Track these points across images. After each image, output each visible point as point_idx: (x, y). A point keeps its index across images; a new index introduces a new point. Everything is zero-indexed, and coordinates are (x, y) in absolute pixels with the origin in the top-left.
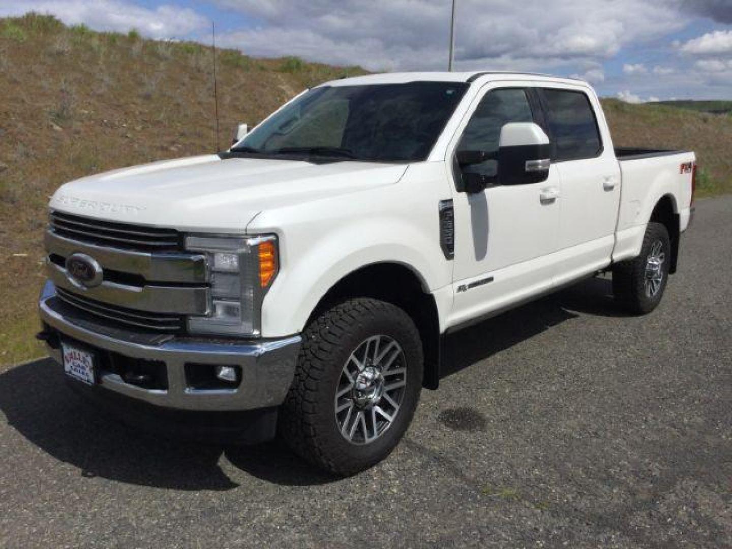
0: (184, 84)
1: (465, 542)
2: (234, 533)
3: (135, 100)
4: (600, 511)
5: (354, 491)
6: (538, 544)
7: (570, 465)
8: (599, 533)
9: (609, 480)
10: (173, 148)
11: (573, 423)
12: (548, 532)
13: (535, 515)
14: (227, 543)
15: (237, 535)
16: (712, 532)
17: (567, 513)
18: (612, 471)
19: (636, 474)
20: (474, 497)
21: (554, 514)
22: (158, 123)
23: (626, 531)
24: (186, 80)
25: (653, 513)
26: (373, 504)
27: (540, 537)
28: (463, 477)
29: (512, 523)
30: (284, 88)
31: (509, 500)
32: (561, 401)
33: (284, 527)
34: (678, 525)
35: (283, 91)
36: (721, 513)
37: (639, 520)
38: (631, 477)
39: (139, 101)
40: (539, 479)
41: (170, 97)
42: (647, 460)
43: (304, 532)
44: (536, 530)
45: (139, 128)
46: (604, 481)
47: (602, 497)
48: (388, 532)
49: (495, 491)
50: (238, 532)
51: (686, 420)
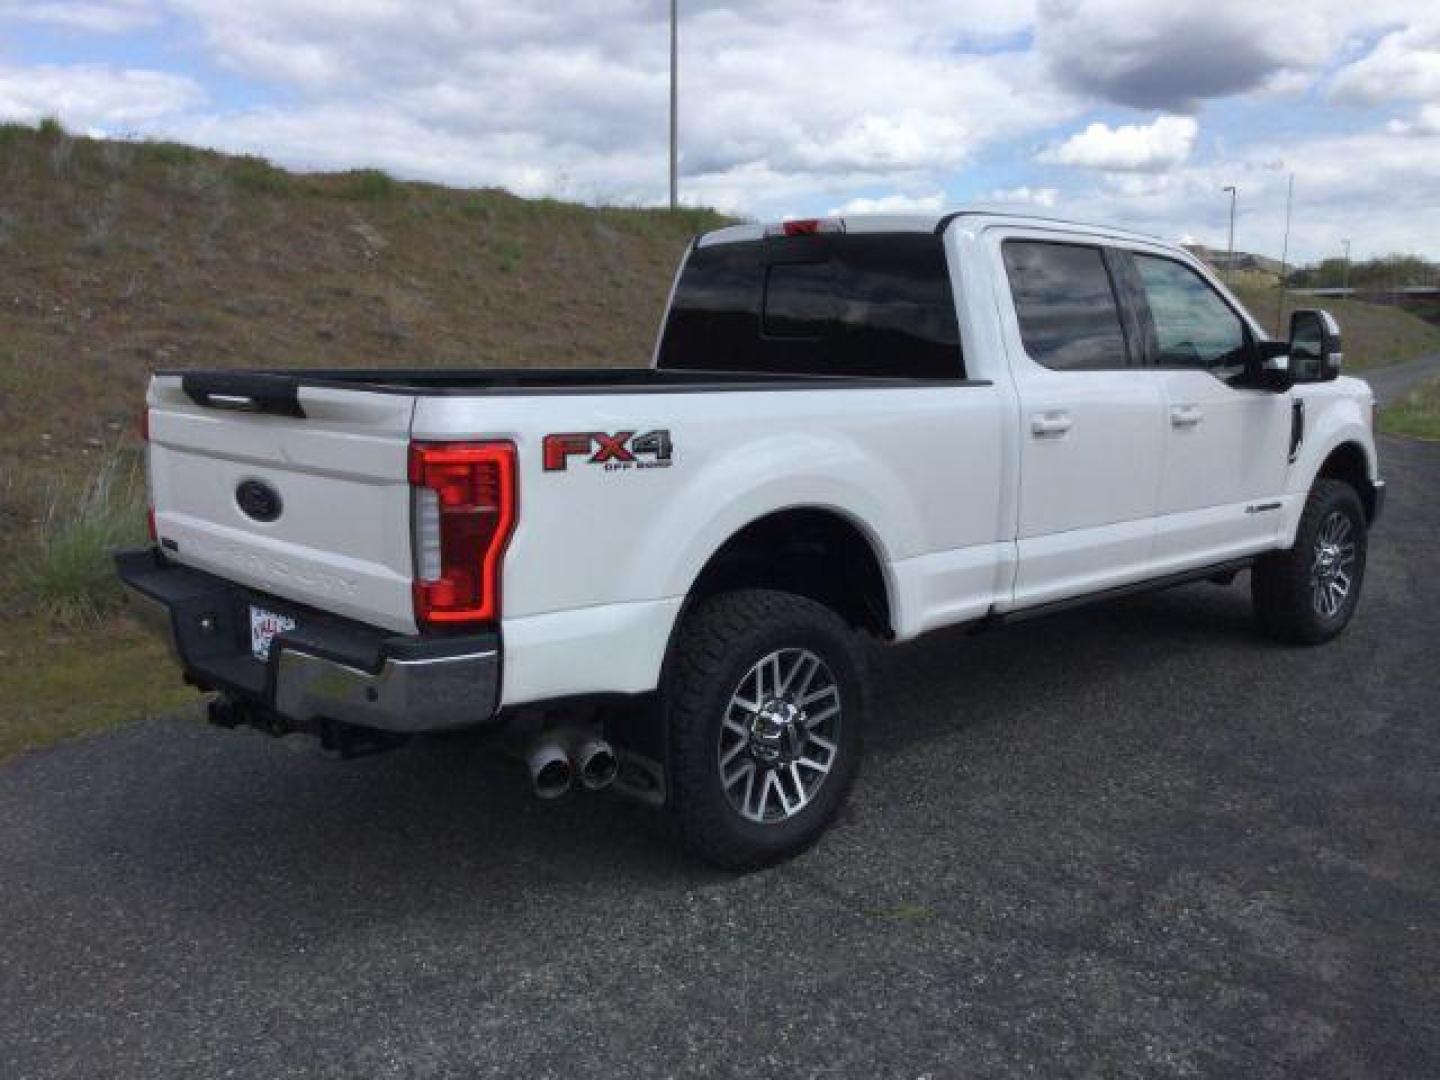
0: (163, 225)
1: (865, 988)
2: (481, 1012)
3: (69, 257)
4: (1061, 927)
5: (664, 933)
6: (976, 981)
7: (1000, 863)
8: (1066, 956)
9: (1065, 880)
10: (160, 353)
11: (992, 799)
12: (988, 962)
13: (961, 940)
14: (473, 1027)
15: (487, 1015)
16: (1231, 941)
17: (1012, 933)
18: (1068, 867)
19: (1105, 869)
20: (861, 922)
21: (991, 935)
22: (120, 304)
23: (1104, 950)
24: (167, 217)
25: (1141, 922)
26: (702, 948)
27: (978, 969)
28: (836, 895)
29: (931, 954)
30: (360, 229)
31: (918, 923)
32: (966, 768)
33: (563, 995)
34: (1180, 935)
35: (360, 237)
36: (1241, 913)
37: (1119, 932)
38: (1098, 874)
39: (80, 259)
40: (957, 888)
41: (141, 252)
42: (1118, 848)
43: (599, 999)
44: (969, 960)
45: (87, 313)
46: (1057, 882)
47: (1058, 905)
48: (738, 985)
49: (892, 912)
50: (488, 1010)
51: (1167, 784)
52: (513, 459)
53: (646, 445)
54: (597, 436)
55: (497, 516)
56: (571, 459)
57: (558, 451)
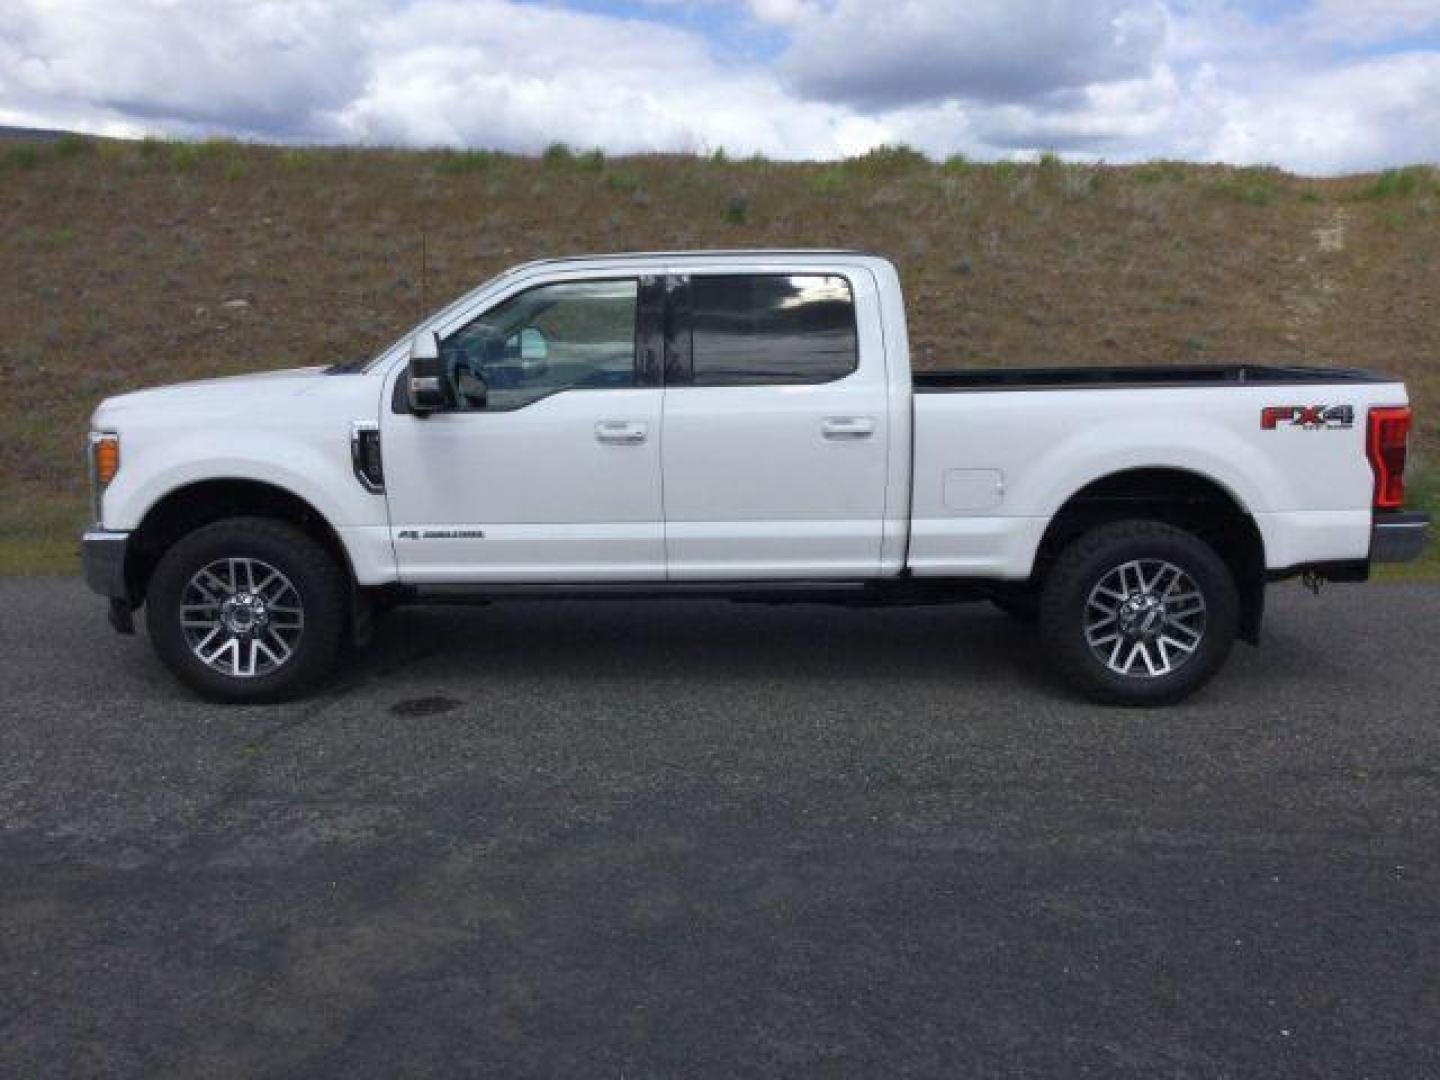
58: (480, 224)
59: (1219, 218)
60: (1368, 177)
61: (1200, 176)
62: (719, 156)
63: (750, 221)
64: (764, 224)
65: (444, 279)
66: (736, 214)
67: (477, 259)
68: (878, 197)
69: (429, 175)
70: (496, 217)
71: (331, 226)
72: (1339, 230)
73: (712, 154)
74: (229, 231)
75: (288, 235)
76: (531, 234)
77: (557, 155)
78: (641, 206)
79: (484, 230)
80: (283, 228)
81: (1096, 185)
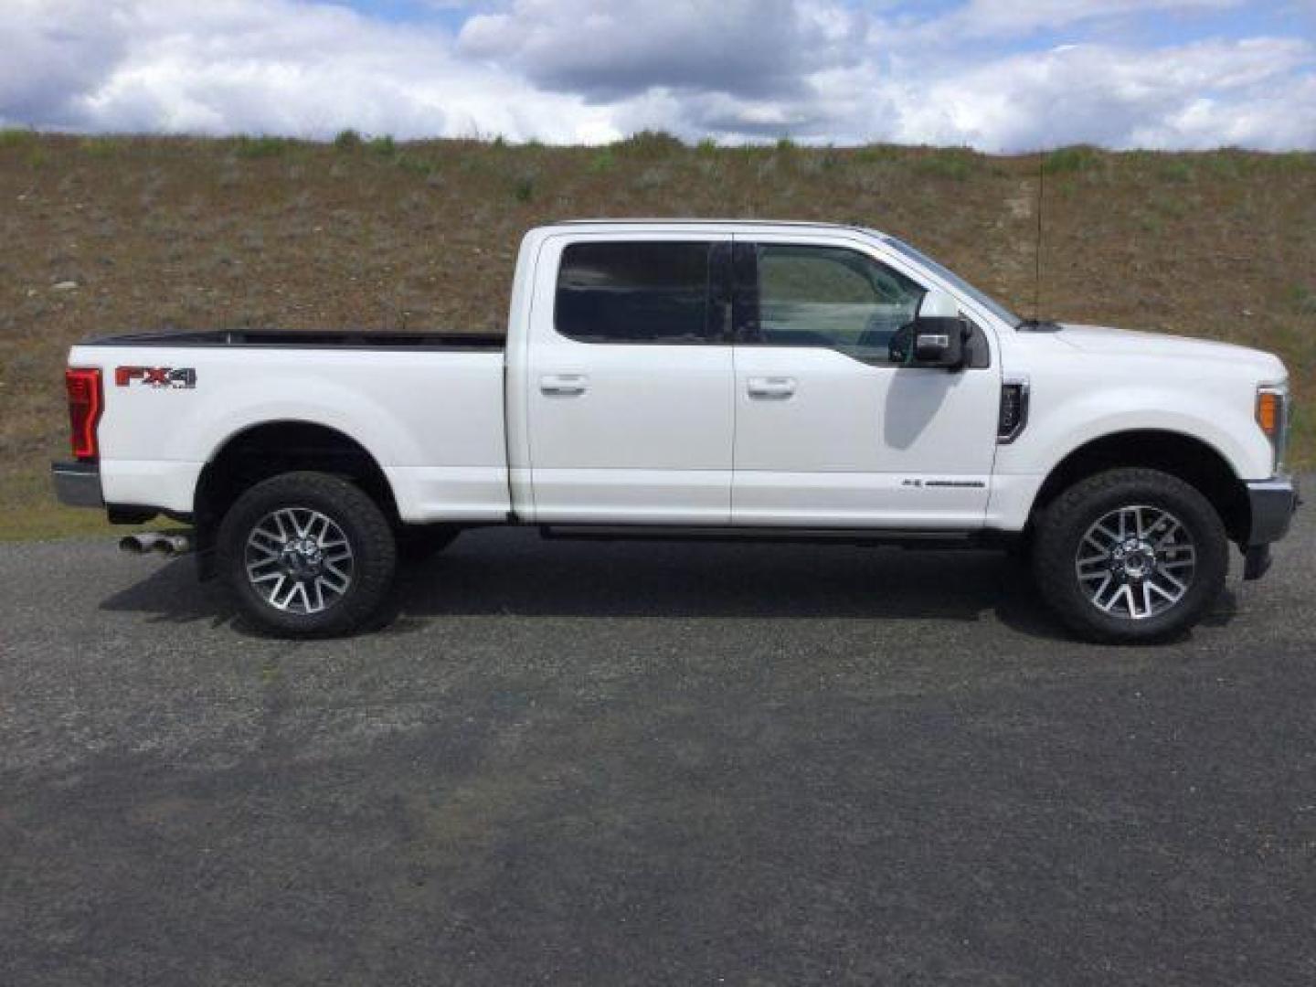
52: (99, 380)
53: (179, 375)
54: (149, 370)
55: (90, 405)
56: (132, 381)
57: (125, 375)
58: (287, 205)
59: (930, 192)
60: (1043, 155)
61: (909, 157)
62: (499, 141)
63: (537, 199)
64: (549, 201)
65: (263, 256)
66: (525, 193)
67: (292, 237)
68: (646, 177)
69: (231, 160)
70: (302, 199)
71: (145, 210)
72: (1026, 201)
73: (492, 139)
74: (43, 217)
75: (103, 220)
76: (336, 213)
77: (348, 141)
78: (434, 186)
79: (292, 210)
80: (95, 214)
81: (827, 166)
